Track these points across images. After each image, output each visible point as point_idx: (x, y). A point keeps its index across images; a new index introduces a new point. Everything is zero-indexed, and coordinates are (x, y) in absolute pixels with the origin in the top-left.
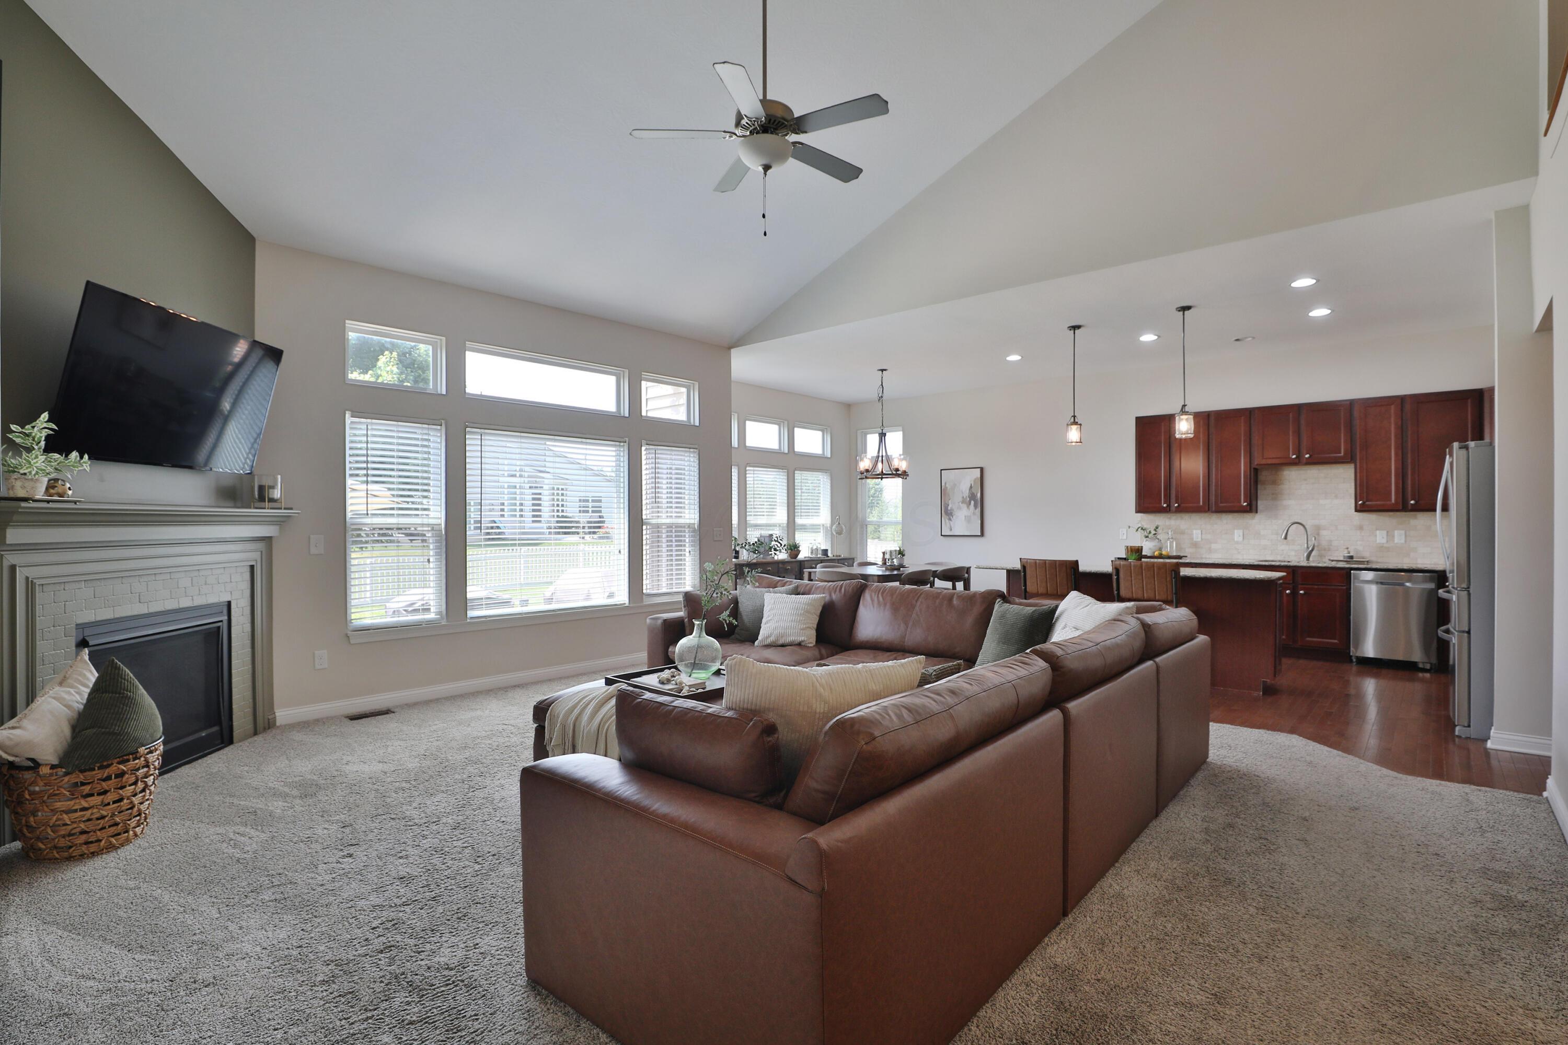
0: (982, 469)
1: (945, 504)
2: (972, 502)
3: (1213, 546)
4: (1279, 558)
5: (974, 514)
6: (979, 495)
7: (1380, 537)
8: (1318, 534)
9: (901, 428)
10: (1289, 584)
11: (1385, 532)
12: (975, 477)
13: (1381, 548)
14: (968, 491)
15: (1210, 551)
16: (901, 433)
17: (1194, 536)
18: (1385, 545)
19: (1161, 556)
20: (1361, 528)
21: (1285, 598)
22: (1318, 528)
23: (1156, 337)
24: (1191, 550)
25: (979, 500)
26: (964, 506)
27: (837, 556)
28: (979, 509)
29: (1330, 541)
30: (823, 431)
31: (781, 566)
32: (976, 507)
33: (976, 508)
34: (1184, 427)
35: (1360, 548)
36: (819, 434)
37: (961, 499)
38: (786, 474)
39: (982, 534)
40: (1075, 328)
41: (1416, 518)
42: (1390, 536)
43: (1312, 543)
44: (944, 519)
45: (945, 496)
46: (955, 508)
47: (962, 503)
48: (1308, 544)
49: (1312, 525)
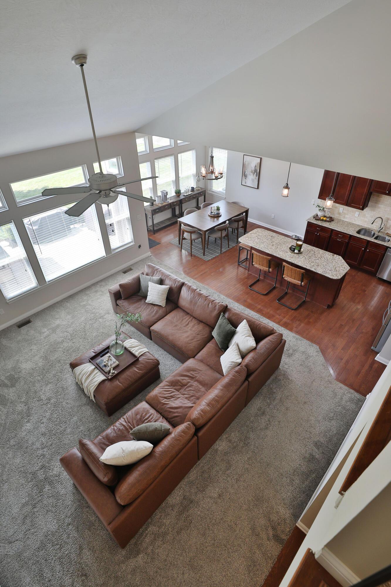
0: (261, 159)
1: (244, 171)
2: (255, 173)
3: (346, 216)
4: (369, 227)
6: (258, 170)
8: (386, 223)
12: (257, 162)
14: (254, 168)
15: (344, 217)
17: (340, 210)
24: (338, 215)
25: (258, 173)
26: (252, 174)
28: (257, 177)
32: (256, 176)
33: (256, 177)
38: (174, 157)
39: (258, 188)
43: (382, 226)
44: (243, 178)
45: (244, 167)
46: (248, 174)
47: (251, 172)
48: (381, 226)
49: (386, 218)
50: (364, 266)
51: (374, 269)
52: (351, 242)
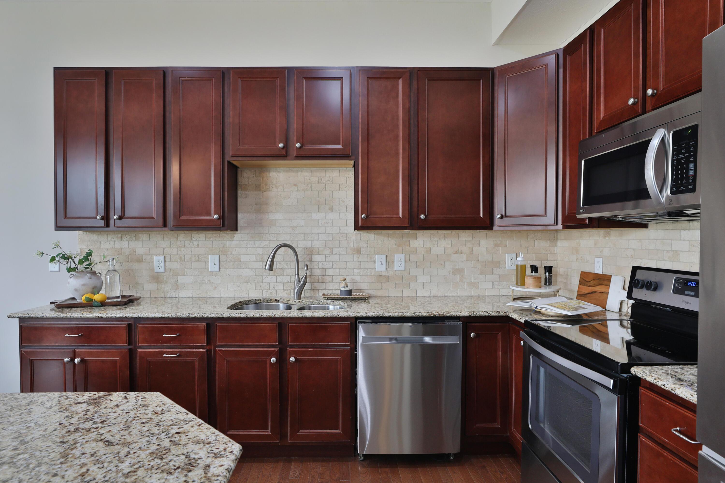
3: (182, 280)
4: (265, 295)
7: (379, 263)
8: (311, 260)
10: (273, 346)
11: (383, 257)
13: (379, 278)
15: (176, 286)
17: (156, 264)
18: (384, 274)
20: (358, 251)
21: (269, 371)
22: (310, 252)
24: (152, 286)
29: (324, 270)
35: (356, 278)
41: (415, 238)
42: (389, 261)
43: (302, 273)
48: (298, 274)
49: (304, 248)
50: (302, 432)
51: (337, 428)
52: (218, 349)
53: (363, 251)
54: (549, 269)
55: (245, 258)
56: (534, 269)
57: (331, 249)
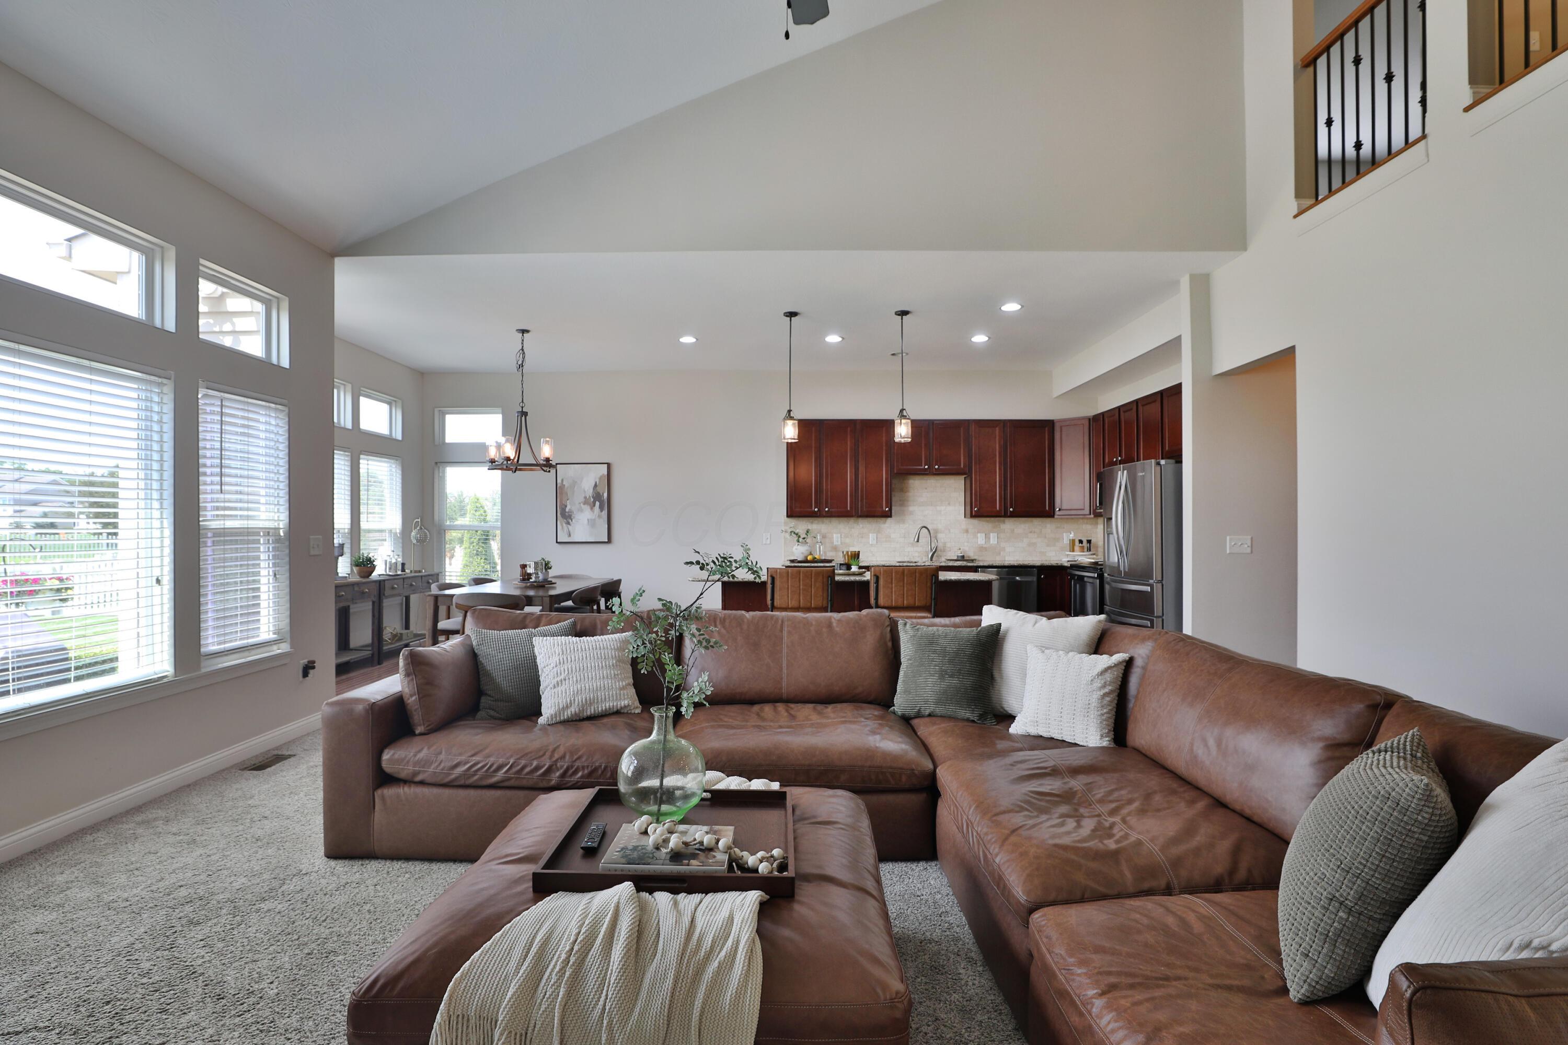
0: (609, 465)
1: (562, 504)
2: (597, 504)
4: (906, 559)
5: (599, 516)
6: (606, 495)
7: (981, 539)
8: (939, 537)
9: (500, 410)
11: (984, 535)
12: (601, 474)
13: (982, 549)
14: (591, 490)
16: (500, 416)
17: (835, 540)
18: (985, 546)
19: (814, 561)
20: (967, 531)
22: (939, 531)
23: (841, 339)
24: (832, 553)
25: (605, 501)
26: (587, 508)
27: (416, 572)
28: (605, 512)
29: (947, 543)
30: (390, 403)
31: (356, 589)
32: (601, 508)
33: (601, 511)
34: (903, 432)
35: (967, 549)
36: (385, 407)
37: (583, 500)
38: (349, 458)
39: (609, 541)
40: (792, 315)
41: (1004, 522)
42: (987, 537)
44: (561, 522)
45: (561, 494)
46: (574, 509)
47: (584, 504)
49: (935, 529)
53: (970, 530)
54: (1089, 542)
55: (893, 536)
56: (1081, 542)
57: (949, 530)
